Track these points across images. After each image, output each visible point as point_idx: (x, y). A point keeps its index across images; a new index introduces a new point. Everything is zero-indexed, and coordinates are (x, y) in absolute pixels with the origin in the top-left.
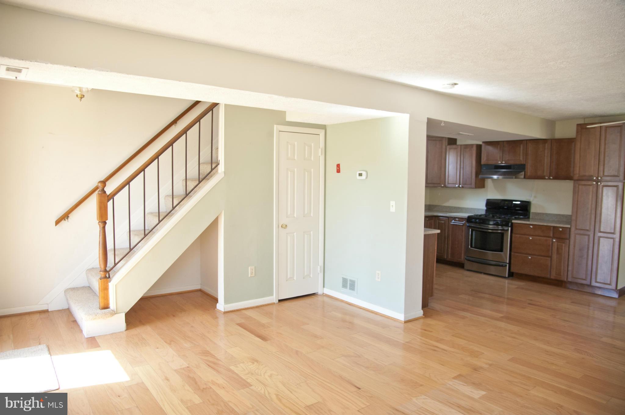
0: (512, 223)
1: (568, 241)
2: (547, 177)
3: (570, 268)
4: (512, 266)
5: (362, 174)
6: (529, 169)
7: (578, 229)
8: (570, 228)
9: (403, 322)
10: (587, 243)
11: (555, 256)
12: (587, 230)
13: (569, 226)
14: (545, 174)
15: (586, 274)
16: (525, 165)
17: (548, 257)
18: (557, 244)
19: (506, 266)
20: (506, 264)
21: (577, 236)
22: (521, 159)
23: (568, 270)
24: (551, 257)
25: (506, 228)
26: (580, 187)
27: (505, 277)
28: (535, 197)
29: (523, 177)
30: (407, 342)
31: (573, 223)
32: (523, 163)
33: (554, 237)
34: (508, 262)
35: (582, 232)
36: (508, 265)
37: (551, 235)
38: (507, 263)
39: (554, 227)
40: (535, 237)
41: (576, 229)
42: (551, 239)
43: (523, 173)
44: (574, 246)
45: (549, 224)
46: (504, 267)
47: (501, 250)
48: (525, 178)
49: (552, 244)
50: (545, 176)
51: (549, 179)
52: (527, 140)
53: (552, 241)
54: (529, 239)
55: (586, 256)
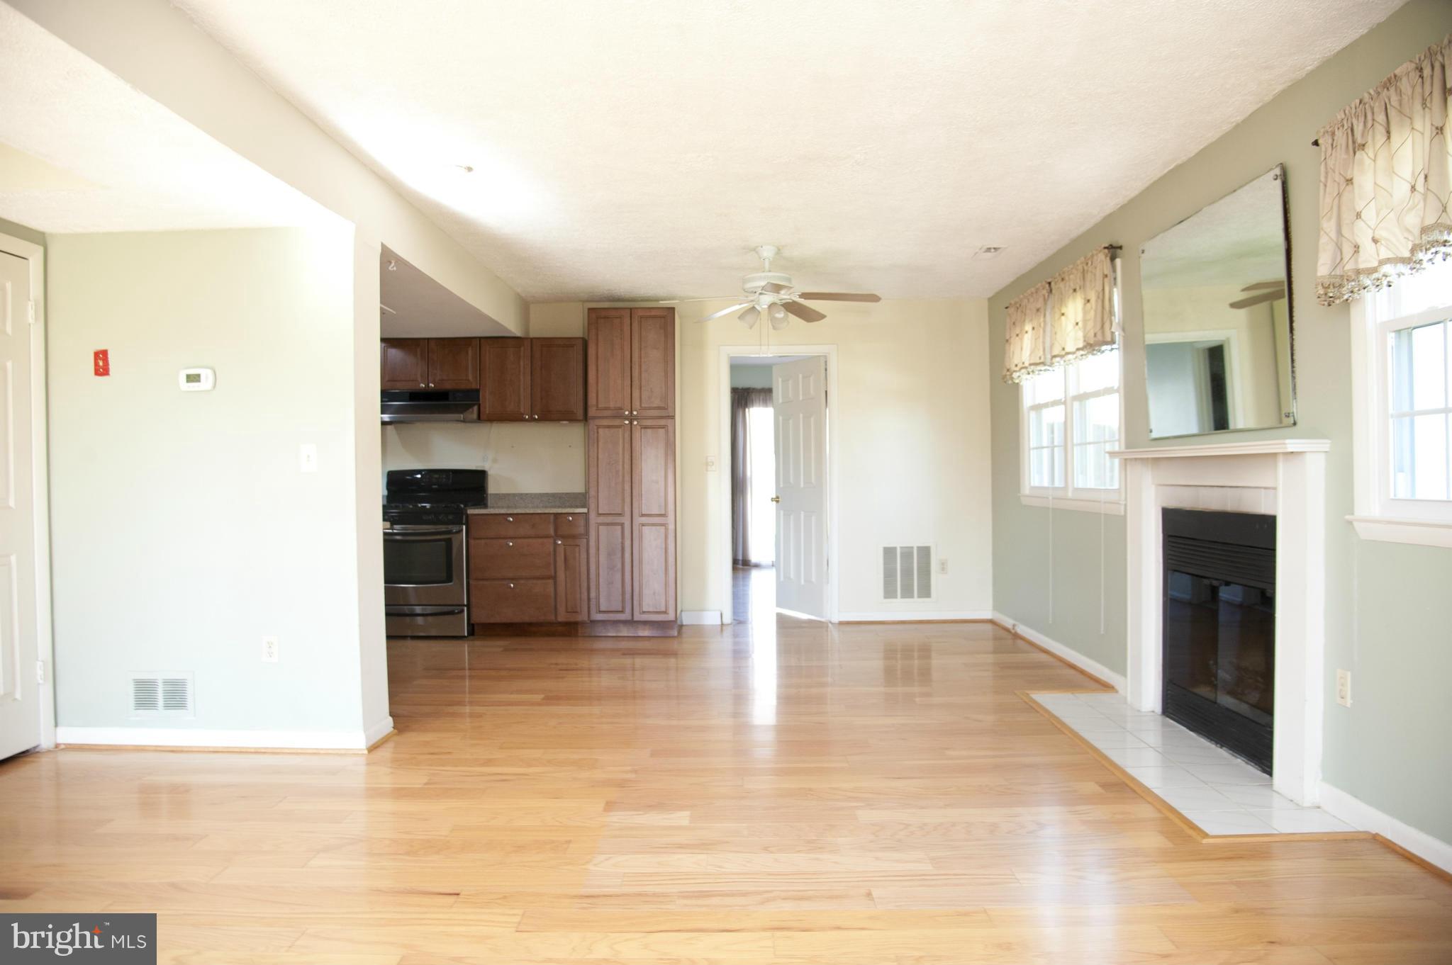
0: (467, 516)
1: (585, 540)
2: (527, 415)
3: (593, 595)
4: (473, 610)
5: (199, 376)
6: (488, 401)
7: (601, 514)
8: (586, 514)
9: (366, 752)
10: (620, 540)
11: (561, 575)
12: (620, 515)
13: (585, 510)
14: (522, 410)
15: (623, 601)
16: (477, 391)
17: (549, 578)
18: (565, 548)
19: (463, 611)
20: (461, 608)
21: (600, 527)
22: (470, 378)
23: (589, 599)
24: (554, 578)
25: (455, 529)
26: (601, 431)
27: (462, 638)
28: (495, 461)
29: (475, 416)
30: (426, 784)
31: (593, 506)
32: (474, 386)
33: (557, 536)
34: (465, 603)
35: (609, 519)
36: (465, 608)
37: (552, 532)
38: (464, 605)
39: (556, 515)
40: (519, 541)
41: (600, 515)
42: (551, 540)
43: (476, 408)
44: (598, 549)
45: (547, 511)
46: (459, 615)
47: (449, 579)
48: (479, 419)
49: (555, 551)
50: (523, 414)
51: (532, 420)
52: (480, 338)
53: (555, 544)
54: (508, 545)
55: (619, 565)
